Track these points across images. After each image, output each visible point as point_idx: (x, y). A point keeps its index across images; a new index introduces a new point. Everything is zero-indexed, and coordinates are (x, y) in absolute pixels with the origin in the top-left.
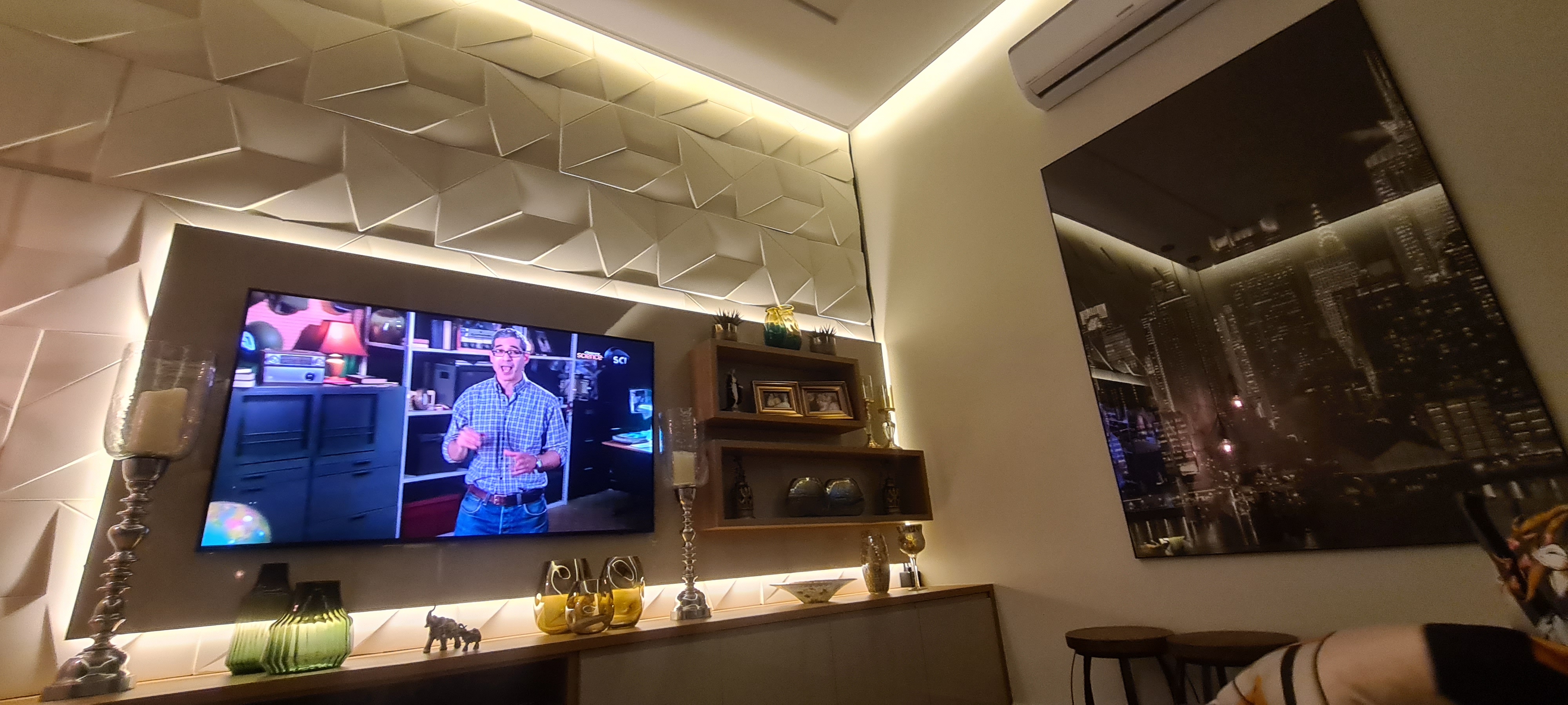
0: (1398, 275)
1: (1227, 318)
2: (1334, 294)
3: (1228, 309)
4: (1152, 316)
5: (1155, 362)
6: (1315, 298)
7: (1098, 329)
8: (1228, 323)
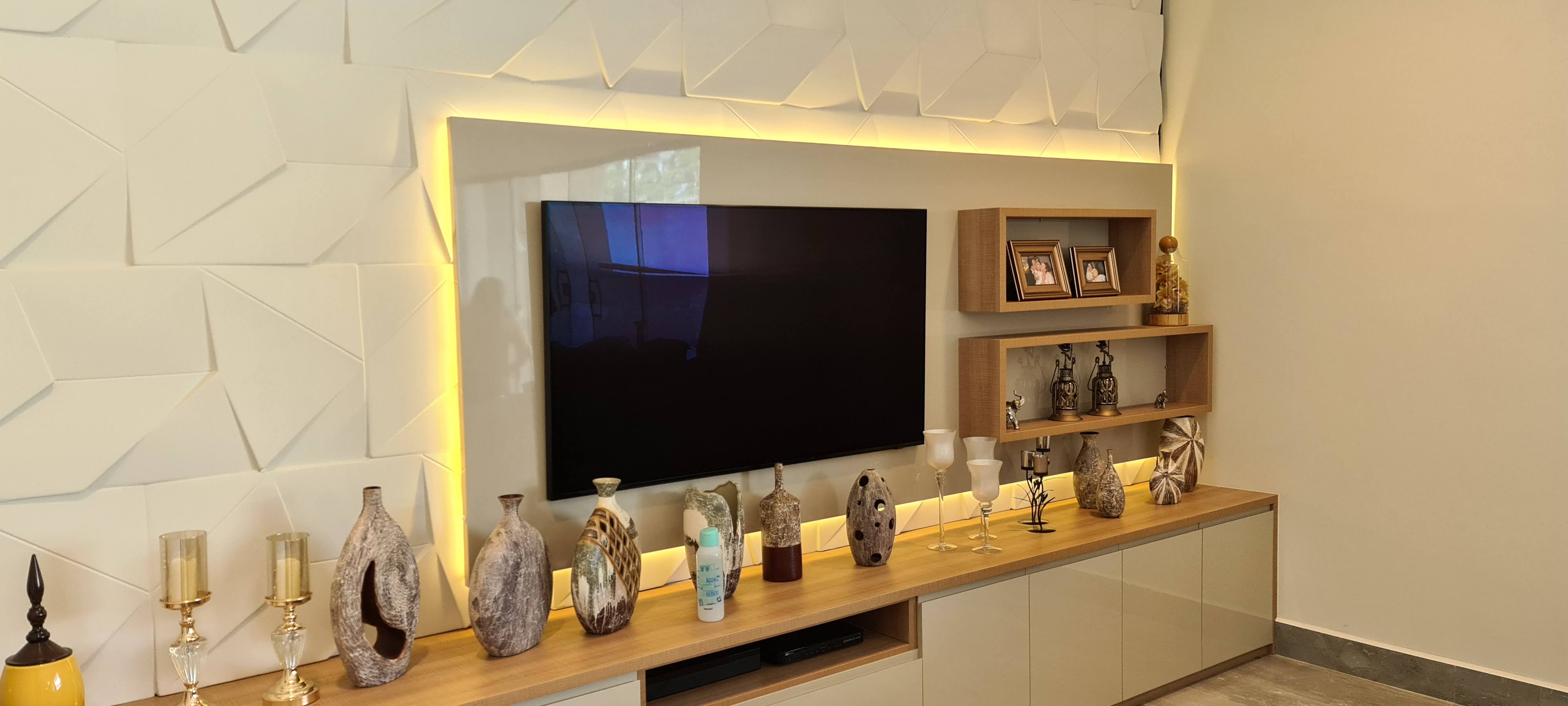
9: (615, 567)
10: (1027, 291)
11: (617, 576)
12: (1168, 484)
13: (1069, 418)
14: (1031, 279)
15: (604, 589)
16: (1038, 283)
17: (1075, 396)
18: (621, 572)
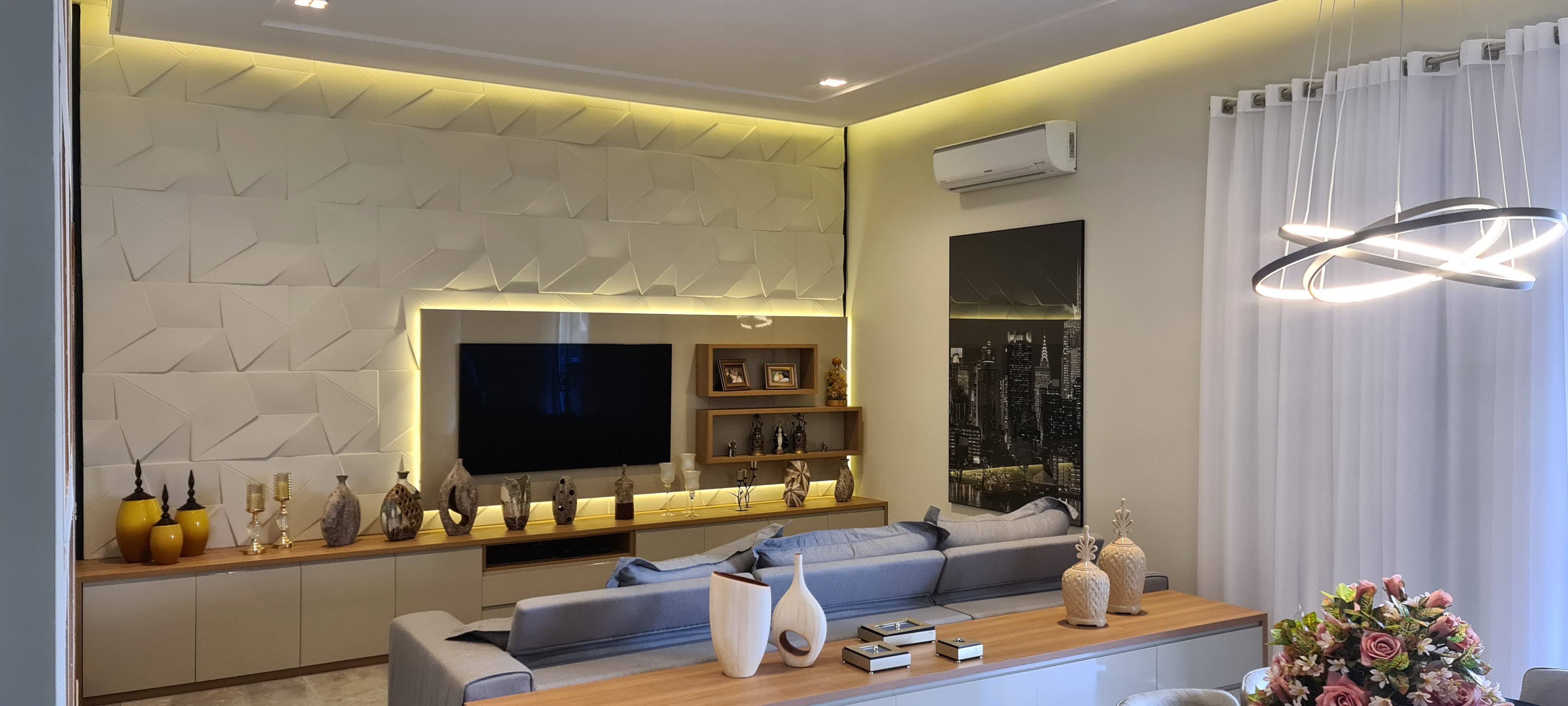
0: (1059, 389)
1: (1005, 383)
2: (1040, 388)
3: (1006, 379)
4: (979, 367)
5: (975, 396)
6: (1034, 387)
7: (957, 363)
8: (1005, 386)
9: (402, 511)
10: (728, 386)
11: (403, 515)
12: (791, 495)
13: (758, 454)
14: (730, 380)
15: (394, 520)
16: (734, 382)
17: (762, 442)
18: (407, 514)
